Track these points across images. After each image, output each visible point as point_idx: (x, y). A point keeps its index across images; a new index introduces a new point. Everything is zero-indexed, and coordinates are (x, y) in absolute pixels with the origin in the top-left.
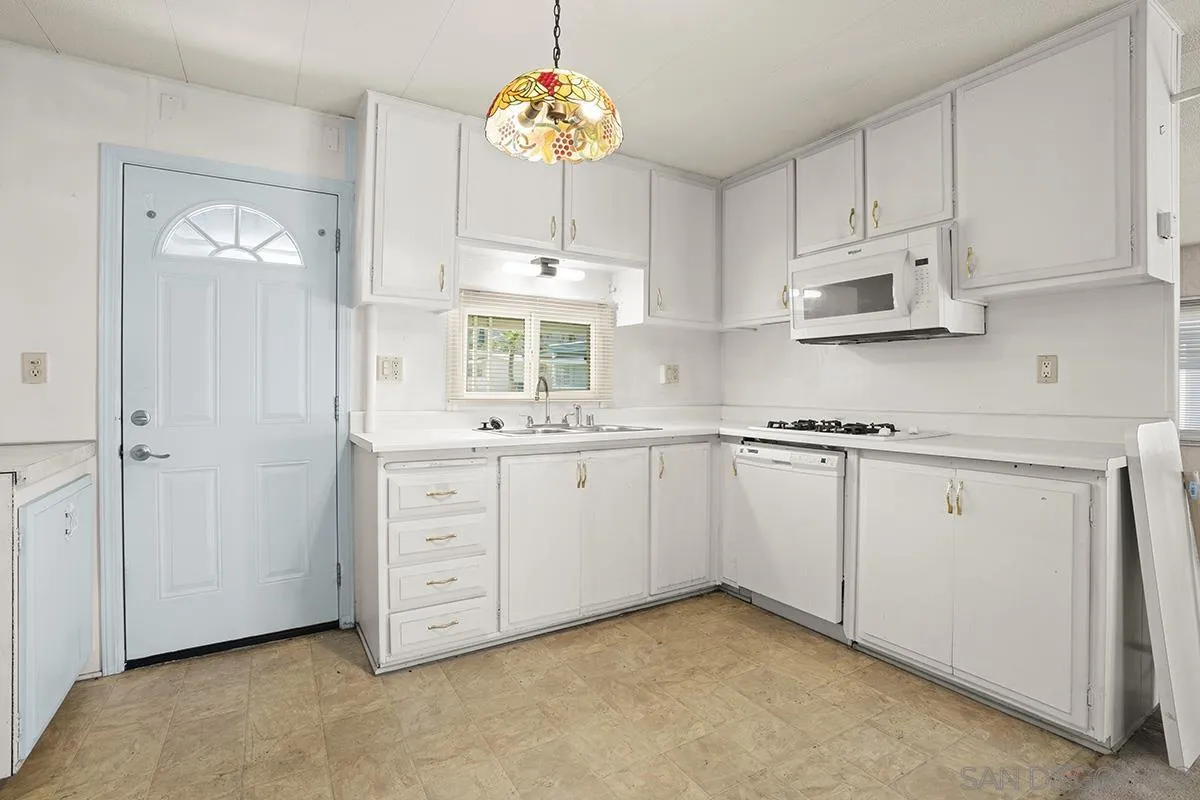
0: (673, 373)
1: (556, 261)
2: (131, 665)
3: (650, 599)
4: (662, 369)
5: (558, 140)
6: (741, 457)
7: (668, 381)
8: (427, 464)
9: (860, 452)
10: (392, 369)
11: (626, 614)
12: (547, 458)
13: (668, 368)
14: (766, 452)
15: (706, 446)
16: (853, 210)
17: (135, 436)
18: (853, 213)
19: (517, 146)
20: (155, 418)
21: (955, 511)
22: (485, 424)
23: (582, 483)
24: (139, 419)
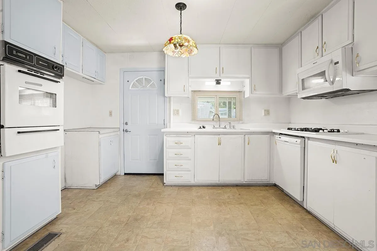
0: (267, 112)
1: (221, 80)
2: (125, 174)
3: (244, 182)
4: (263, 111)
5: (189, 50)
6: (277, 140)
7: (265, 115)
8: (175, 135)
9: (309, 138)
10: (177, 112)
11: (237, 185)
12: (209, 136)
13: (265, 110)
14: (284, 138)
15: (268, 136)
16: (318, 47)
17: (126, 127)
18: (317, 48)
19: (179, 54)
20: (129, 123)
21: (335, 162)
22: (200, 127)
23: (219, 144)
24: (126, 124)
